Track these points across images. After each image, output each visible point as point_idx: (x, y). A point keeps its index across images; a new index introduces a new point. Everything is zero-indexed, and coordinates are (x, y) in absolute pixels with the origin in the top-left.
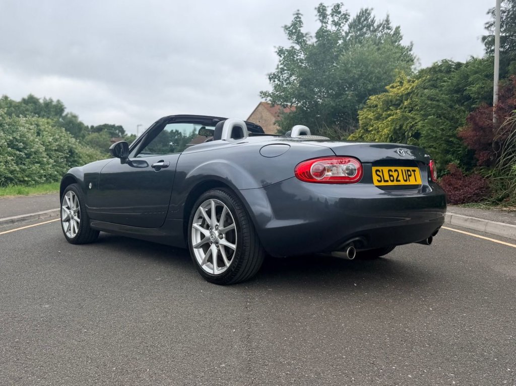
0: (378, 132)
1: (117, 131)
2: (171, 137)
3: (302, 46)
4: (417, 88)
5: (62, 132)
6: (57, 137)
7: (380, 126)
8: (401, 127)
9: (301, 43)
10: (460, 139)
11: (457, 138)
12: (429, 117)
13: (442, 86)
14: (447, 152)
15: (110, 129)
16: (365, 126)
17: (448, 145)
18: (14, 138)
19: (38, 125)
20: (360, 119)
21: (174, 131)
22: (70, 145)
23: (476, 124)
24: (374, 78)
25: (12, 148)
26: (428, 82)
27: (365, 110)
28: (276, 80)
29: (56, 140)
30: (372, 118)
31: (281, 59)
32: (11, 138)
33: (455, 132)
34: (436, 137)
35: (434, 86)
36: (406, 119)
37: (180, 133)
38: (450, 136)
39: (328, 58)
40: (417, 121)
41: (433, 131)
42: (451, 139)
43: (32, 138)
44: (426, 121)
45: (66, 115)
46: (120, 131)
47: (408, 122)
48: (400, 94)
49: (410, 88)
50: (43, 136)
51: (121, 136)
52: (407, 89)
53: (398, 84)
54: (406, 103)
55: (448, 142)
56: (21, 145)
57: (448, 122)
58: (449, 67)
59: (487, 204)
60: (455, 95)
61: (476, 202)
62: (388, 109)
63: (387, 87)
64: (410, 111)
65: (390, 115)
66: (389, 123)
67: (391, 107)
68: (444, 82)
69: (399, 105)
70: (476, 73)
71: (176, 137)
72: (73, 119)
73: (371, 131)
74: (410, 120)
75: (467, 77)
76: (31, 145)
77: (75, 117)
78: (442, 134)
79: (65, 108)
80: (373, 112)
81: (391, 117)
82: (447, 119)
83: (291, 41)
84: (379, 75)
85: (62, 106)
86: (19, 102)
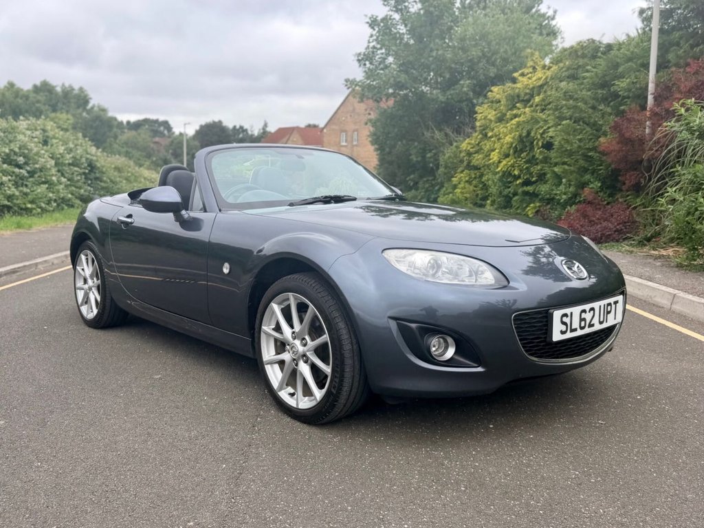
0: (499, 139)
1: (162, 128)
2: (234, 136)
3: (402, 14)
4: (552, 78)
5: (77, 139)
6: (71, 145)
7: (502, 130)
8: (529, 133)
9: (401, 10)
10: (603, 153)
11: (599, 153)
12: (564, 122)
13: (584, 78)
14: (585, 170)
15: (151, 126)
16: (484, 130)
17: (586, 160)
18: (11, 150)
19: (44, 131)
20: (478, 118)
21: (238, 127)
22: (88, 156)
23: (622, 135)
24: (498, 61)
25: (10, 164)
26: (566, 71)
27: (486, 106)
28: (367, 63)
29: (71, 150)
30: (493, 119)
31: (374, 33)
32: (7, 151)
33: (597, 144)
34: (571, 150)
35: (573, 77)
36: (537, 122)
37: (246, 130)
38: (590, 150)
39: (437, 32)
40: (550, 125)
41: (567, 141)
42: (590, 154)
43: (35, 150)
44: (559, 127)
45: (92, 108)
46: (165, 128)
47: (538, 126)
48: (531, 86)
49: (544, 77)
50: (52, 145)
51: (167, 134)
52: (540, 79)
53: (531, 70)
54: (537, 99)
55: (587, 158)
56: (21, 160)
57: (588, 129)
58: (597, 49)
59: (631, 244)
60: (600, 91)
61: (617, 241)
62: (514, 107)
63: (516, 75)
64: (543, 110)
65: (516, 116)
66: (514, 127)
67: (518, 105)
68: (588, 71)
69: (529, 101)
70: (630, 60)
71: (241, 136)
72: (102, 113)
73: (491, 137)
74: (541, 123)
75: (617, 66)
76: (35, 160)
77: (104, 110)
78: (579, 147)
80: (495, 110)
81: (517, 119)
82: (587, 125)
83: (388, 8)
84: (505, 56)
85: (86, 96)
86: (28, 91)
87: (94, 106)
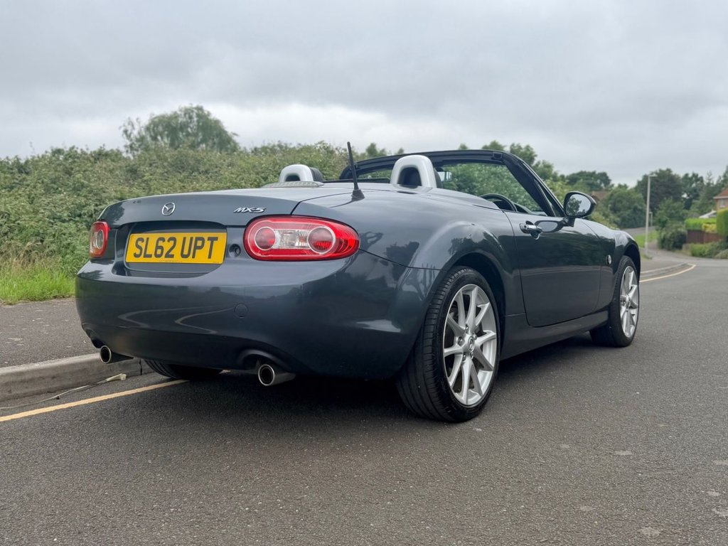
1: (598, 181)
2: (685, 186)
15: (587, 179)
21: (690, 175)
37: (702, 178)
45: (537, 165)
46: (602, 181)
51: (604, 188)
71: (694, 185)
72: (546, 169)
77: (549, 167)
79: (536, 156)
85: (532, 153)
87: (539, 163)
